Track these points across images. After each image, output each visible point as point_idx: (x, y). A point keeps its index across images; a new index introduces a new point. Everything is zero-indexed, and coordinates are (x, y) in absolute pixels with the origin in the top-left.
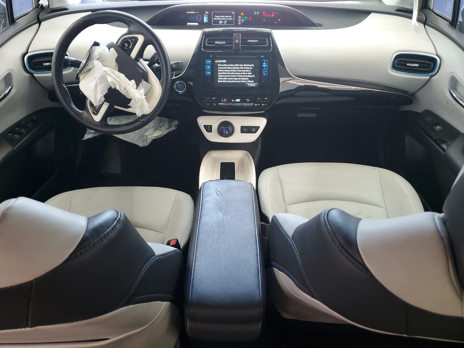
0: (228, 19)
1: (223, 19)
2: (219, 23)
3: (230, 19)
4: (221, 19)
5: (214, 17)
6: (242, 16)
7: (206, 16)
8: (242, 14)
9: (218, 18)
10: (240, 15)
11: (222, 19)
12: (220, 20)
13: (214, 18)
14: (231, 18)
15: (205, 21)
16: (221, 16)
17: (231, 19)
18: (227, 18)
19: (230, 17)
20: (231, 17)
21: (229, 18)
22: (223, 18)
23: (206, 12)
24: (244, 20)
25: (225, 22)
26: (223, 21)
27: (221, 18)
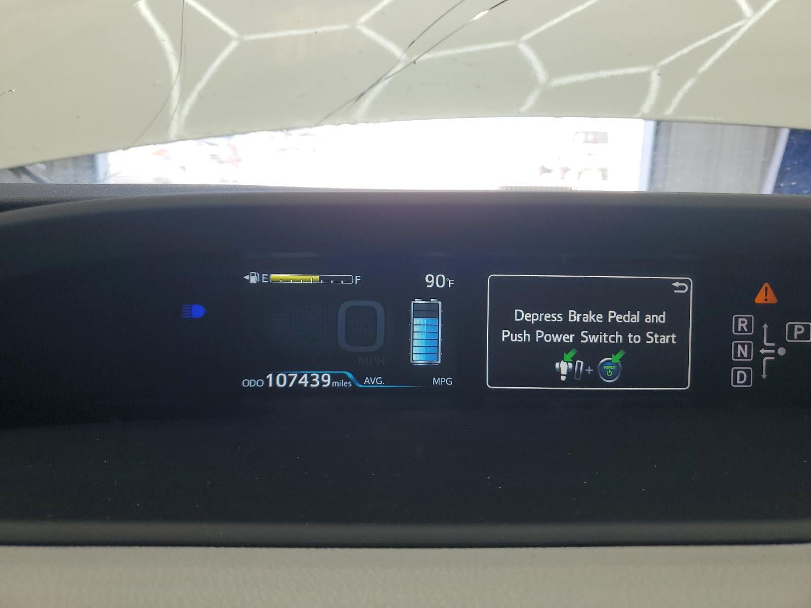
0: (634, 339)
1: (594, 339)
2: (559, 373)
3: (652, 338)
4: (568, 338)
5: (504, 320)
6: (762, 314)
7: (428, 312)
8: (765, 296)
9: (540, 334)
10: (749, 307)
11: (578, 338)
12: (559, 351)
13: (506, 334)
14: (657, 328)
15: (418, 356)
16: (574, 316)
17: (665, 339)
18: (625, 329)
19: (649, 319)
20: (661, 319)
21: (640, 328)
22: (593, 328)
23: (431, 280)
24: (782, 351)
25: (611, 363)
26: (591, 354)
27: (576, 328)
